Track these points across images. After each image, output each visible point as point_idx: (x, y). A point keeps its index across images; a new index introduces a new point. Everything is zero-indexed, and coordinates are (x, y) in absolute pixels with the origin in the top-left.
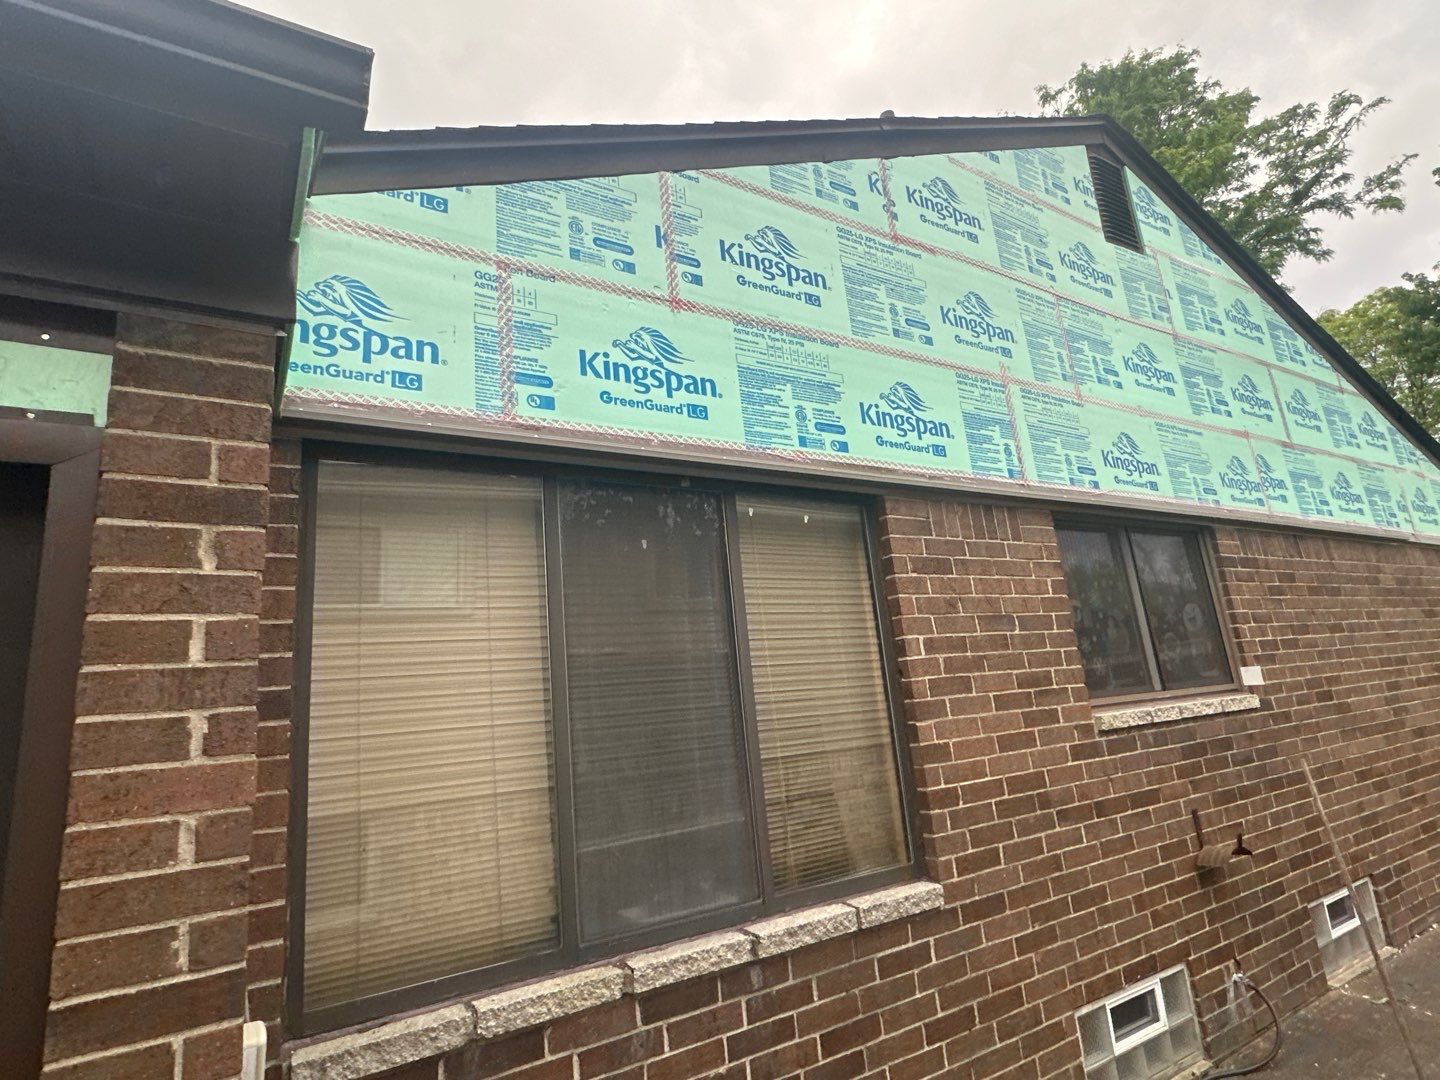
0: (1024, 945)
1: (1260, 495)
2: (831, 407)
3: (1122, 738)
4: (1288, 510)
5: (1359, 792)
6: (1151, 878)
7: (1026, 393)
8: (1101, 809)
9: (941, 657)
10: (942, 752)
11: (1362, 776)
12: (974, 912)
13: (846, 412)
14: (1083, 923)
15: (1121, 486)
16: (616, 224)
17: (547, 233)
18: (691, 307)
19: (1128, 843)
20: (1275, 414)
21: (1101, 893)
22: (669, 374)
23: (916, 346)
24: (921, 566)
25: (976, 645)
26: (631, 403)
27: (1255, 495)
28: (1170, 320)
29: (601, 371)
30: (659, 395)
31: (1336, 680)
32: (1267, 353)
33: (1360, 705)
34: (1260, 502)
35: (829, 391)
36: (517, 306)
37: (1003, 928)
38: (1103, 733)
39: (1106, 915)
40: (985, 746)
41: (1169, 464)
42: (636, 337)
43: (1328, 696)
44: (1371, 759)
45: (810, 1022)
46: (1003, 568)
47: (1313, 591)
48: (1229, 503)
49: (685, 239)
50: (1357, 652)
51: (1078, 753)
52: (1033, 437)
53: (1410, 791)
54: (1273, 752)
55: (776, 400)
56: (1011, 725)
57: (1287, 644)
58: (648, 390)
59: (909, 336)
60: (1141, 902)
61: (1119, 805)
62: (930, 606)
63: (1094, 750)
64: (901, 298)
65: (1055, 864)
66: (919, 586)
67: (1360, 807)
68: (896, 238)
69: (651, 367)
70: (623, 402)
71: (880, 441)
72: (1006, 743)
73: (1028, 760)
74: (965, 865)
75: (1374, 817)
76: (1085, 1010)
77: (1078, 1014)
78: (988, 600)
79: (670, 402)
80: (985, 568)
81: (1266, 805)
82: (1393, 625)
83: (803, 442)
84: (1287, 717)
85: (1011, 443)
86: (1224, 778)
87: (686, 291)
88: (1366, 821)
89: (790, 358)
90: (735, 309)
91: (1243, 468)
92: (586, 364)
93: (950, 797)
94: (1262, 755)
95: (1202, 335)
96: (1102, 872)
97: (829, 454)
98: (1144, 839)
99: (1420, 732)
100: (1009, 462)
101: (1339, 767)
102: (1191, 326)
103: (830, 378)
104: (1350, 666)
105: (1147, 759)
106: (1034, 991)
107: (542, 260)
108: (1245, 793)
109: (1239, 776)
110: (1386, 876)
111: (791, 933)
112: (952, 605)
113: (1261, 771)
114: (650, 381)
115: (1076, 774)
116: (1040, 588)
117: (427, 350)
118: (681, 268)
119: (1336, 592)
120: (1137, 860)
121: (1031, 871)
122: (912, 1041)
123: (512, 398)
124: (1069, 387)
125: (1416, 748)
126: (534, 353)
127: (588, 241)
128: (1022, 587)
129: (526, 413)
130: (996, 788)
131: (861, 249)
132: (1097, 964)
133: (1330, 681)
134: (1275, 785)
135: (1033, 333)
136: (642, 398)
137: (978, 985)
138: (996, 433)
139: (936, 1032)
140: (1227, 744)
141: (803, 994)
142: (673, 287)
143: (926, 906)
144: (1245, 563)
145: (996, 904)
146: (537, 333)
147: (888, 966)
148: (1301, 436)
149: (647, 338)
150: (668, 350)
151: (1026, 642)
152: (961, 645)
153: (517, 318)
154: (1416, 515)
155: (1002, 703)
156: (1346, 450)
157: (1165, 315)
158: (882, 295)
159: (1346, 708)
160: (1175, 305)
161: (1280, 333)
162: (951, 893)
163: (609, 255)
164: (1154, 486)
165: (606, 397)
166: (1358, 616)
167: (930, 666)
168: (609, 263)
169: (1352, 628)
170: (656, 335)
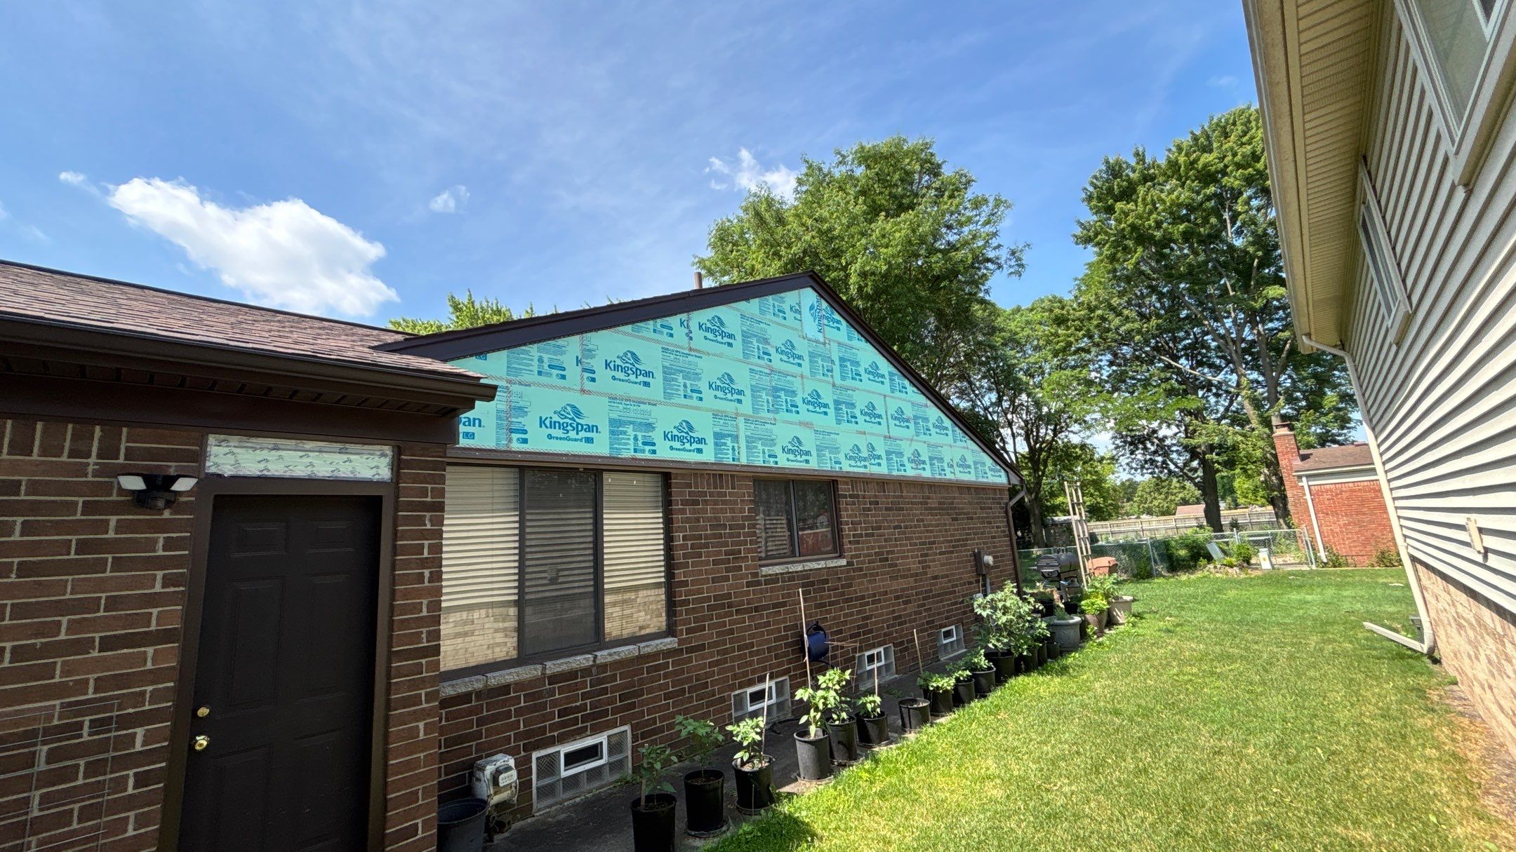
0: (711, 665)
1: (866, 463)
2: (650, 434)
3: (773, 579)
4: (882, 470)
5: (894, 605)
6: (776, 640)
7: (747, 420)
8: (756, 609)
9: (689, 543)
10: (685, 584)
11: (897, 598)
12: (691, 650)
13: (657, 436)
14: (740, 658)
15: (790, 463)
16: (558, 357)
17: (528, 365)
18: (589, 392)
19: (768, 624)
20: (883, 421)
21: (752, 645)
22: (578, 424)
23: (695, 402)
24: (685, 503)
25: (707, 537)
26: (561, 439)
27: (863, 463)
28: (832, 376)
29: (548, 425)
30: (572, 434)
31: (892, 552)
32: (886, 389)
33: (901, 564)
34: (865, 467)
35: (650, 426)
36: (513, 399)
37: (703, 658)
38: (762, 576)
39: (752, 654)
40: (706, 581)
41: (817, 450)
42: (564, 409)
43: (887, 560)
44: (903, 590)
45: (614, 689)
46: (724, 503)
47: (887, 509)
48: (847, 467)
49: (589, 361)
50: (907, 539)
51: (749, 584)
52: (747, 441)
53: (924, 605)
54: (850, 585)
55: (625, 433)
56: (718, 572)
57: (867, 535)
58: (568, 432)
59: (691, 397)
60: (769, 649)
61: (766, 607)
62: (688, 520)
63: (759, 583)
64: (689, 379)
65: (731, 632)
66: (683, 512)
67: (894, 612)
68: (691, 349)
69: (570, 422)
70: (557, 438)
71: (672, 448)
72: (714, 580)
73: (725, 588)
74: (689, 631)
75: (900, 617)
76: (737, 692)
77: (733, 694)
78: (715, 518)
79: (577, 437)
80: (716, 503)
81: (842, 609)
82: (932, 525)
83: (635, 451)
84: (861, 570)
85: (736, 445)
86: (821, 597)
87: (589, 385)
88: (895, 618)
89: (634, 413)
90: (609, 392)
91: (859, 450)
92: (542, 422)
93: (686, 602)
94: (843, 586)
95: (849, 383)
96: (752, 636)
97: (648, 456)
98: (775, 623)
99: (935, 578)
100: (734, 454)
101: (886, 593)
102: (843, 378)
103: (651, 421)
104: (901, 545)
105: (783, 588)
106: (713, 683)
107: (526, 377)
108: (831, 604)
109: (830, 596)
110: (902, 643)
111: (610, 655)
112: (698, 520)
113: (843, 594)
114: (569, 428)
115: (748, 593)
116: (742, 510)
117: (477, 422)
118: (586, 375)
119: (902, 509)
120: (769, 633)
121: (718, 634)
122: (658, 698)
123: (510, 440)
124: (771, 415)
125: (931, 585)
126: (520, 420)
127: (546, 366)
128: (733, 511)
129: (516, 446)
130: (709, 599)
131: (672, 357)
132: (745, 674)
133: (888, 553)
134: (847, 601)
135: (755, 390)
136: (565, 436)
137: (689, 679)
138: (729, 441)
139: (667, 696)
140: (826, 581)
141: (613, 678)
142: (582, 384)
143: (669, 647)
144: (851, 496)
145: (702, 647)
146: (521, 411)
147: (649, 670)
148: (896, 432)
149: (569, 408)
150: (578, 413)
151: (731, 536)
152: (700, 537)
153: (513, 404)
154: (957, 469)
155: (715, 563)
156: (922, 437)
157: (830, 374)
158: (680, 379)
159: (896, 565)
160: (837, 368)
161: (896, 378)
162: (680, 643)
163: (555, 372)
164: (807, 461)
165: (550, 437)
166: (912, 520)
167: (684, 547)
168: (554, 376)
169: (906, 527)
170: (573, 407)
